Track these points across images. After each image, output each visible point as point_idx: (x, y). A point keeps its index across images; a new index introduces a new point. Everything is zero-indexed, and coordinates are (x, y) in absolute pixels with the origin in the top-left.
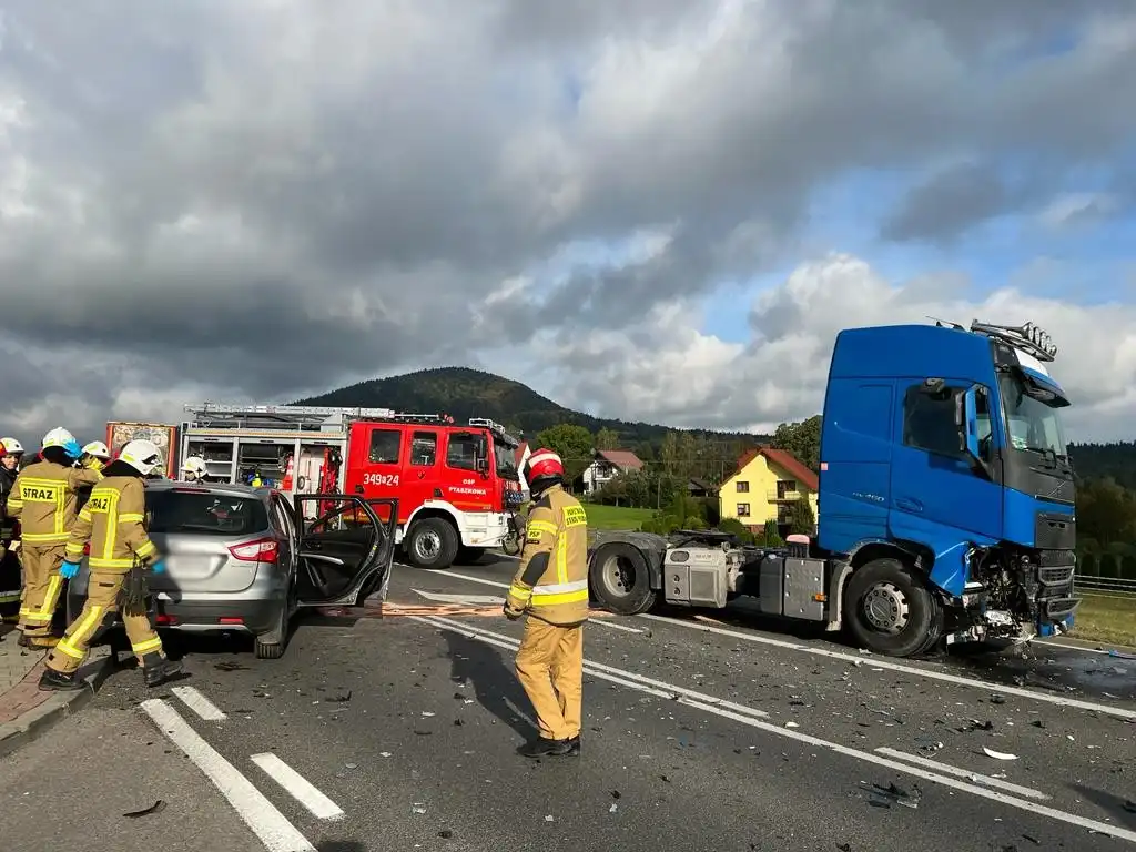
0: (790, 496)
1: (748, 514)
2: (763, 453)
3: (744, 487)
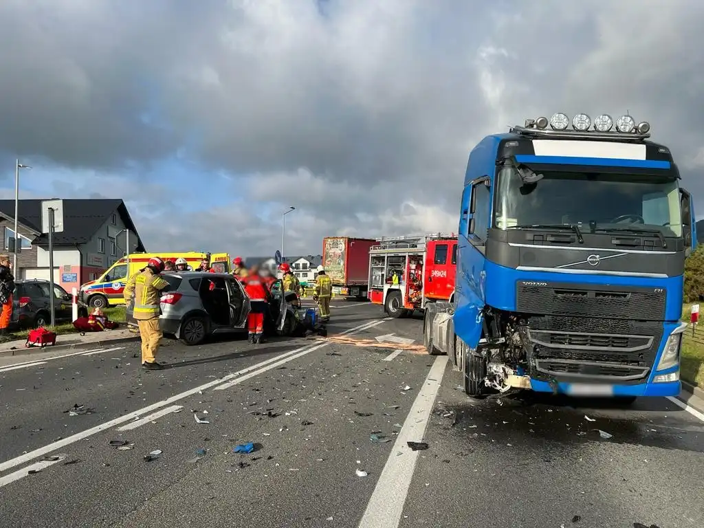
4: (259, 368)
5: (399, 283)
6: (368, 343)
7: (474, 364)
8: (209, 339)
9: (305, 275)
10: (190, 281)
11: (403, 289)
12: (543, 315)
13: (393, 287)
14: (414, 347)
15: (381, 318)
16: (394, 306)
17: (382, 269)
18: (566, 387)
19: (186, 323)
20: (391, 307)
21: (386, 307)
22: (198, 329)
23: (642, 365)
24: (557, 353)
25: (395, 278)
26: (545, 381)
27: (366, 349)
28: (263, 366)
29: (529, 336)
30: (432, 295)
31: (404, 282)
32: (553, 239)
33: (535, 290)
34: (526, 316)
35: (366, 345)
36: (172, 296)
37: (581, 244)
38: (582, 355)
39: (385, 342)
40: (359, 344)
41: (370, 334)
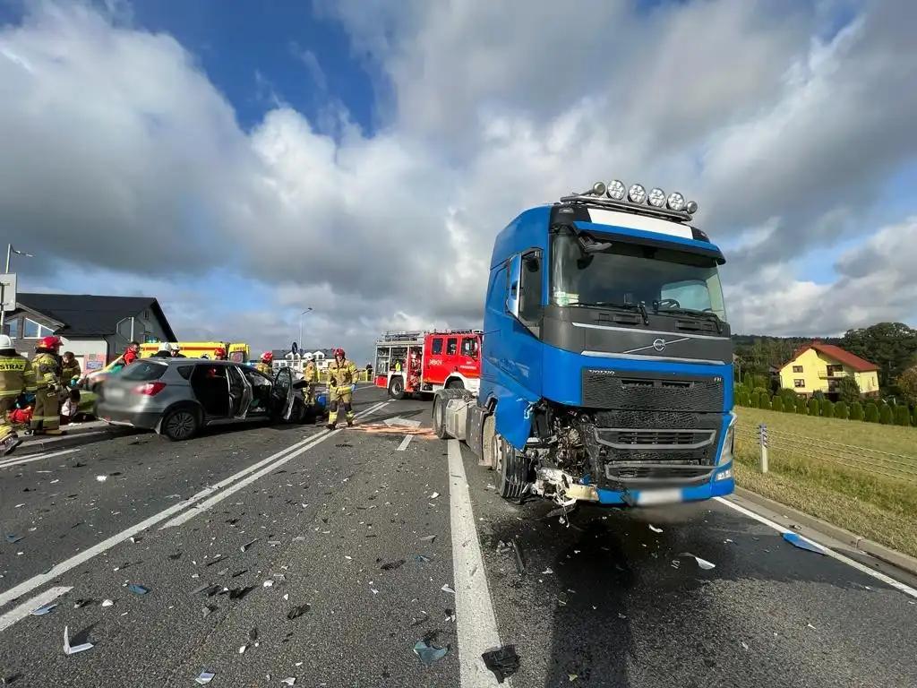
0: (837, 374)
1: (804, 386)
2: (812, 348)
3: (799, 369)
4: (249, 474)
5: (402, 370)
6: (378, 428)
7: (517, 466)
8: (201, 432)
9: (321, 364)
10: (178, 369)
11: (405, 375)
12: (610, 410)
13: (396, 374)
14: (422, 430)
15: (385, 400)
16: (397, 389)
17: (387, 358)
18: (637, 497)
19: (169, 417)
20: (394, 390)
21: (390, 390)
22: (186, 422)
23: (705, 464)
24: (625, 455)
25: (398, 366)
26: (614, 490)
27: (377, 436)
28: (256, 471)
29: (597, 435)
30: (430, 380)
31: (406, 370)
32: (619, 319)
33: (602, 378)
34: (591, 412)
35: (377, 431)
36: (152, 386)
37: (646, 326)
38: (651, 456)
39: (394, 425)
40: (369, 430)
41: (379, 418)
